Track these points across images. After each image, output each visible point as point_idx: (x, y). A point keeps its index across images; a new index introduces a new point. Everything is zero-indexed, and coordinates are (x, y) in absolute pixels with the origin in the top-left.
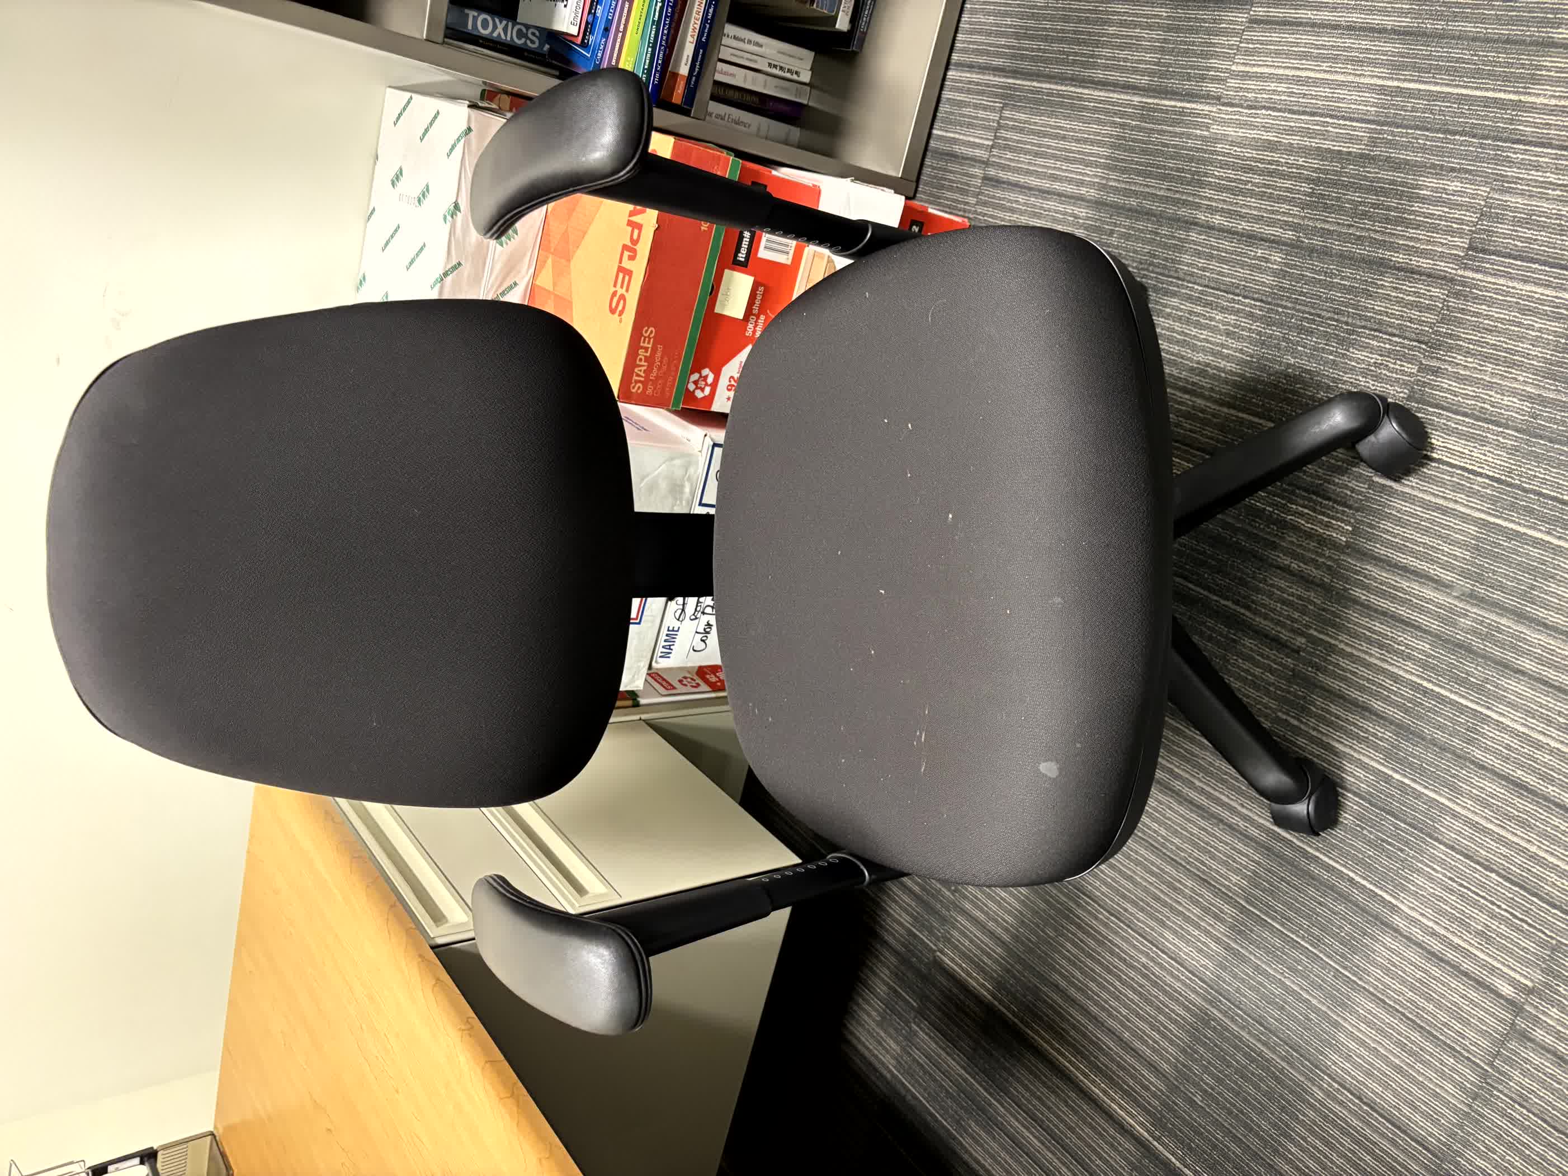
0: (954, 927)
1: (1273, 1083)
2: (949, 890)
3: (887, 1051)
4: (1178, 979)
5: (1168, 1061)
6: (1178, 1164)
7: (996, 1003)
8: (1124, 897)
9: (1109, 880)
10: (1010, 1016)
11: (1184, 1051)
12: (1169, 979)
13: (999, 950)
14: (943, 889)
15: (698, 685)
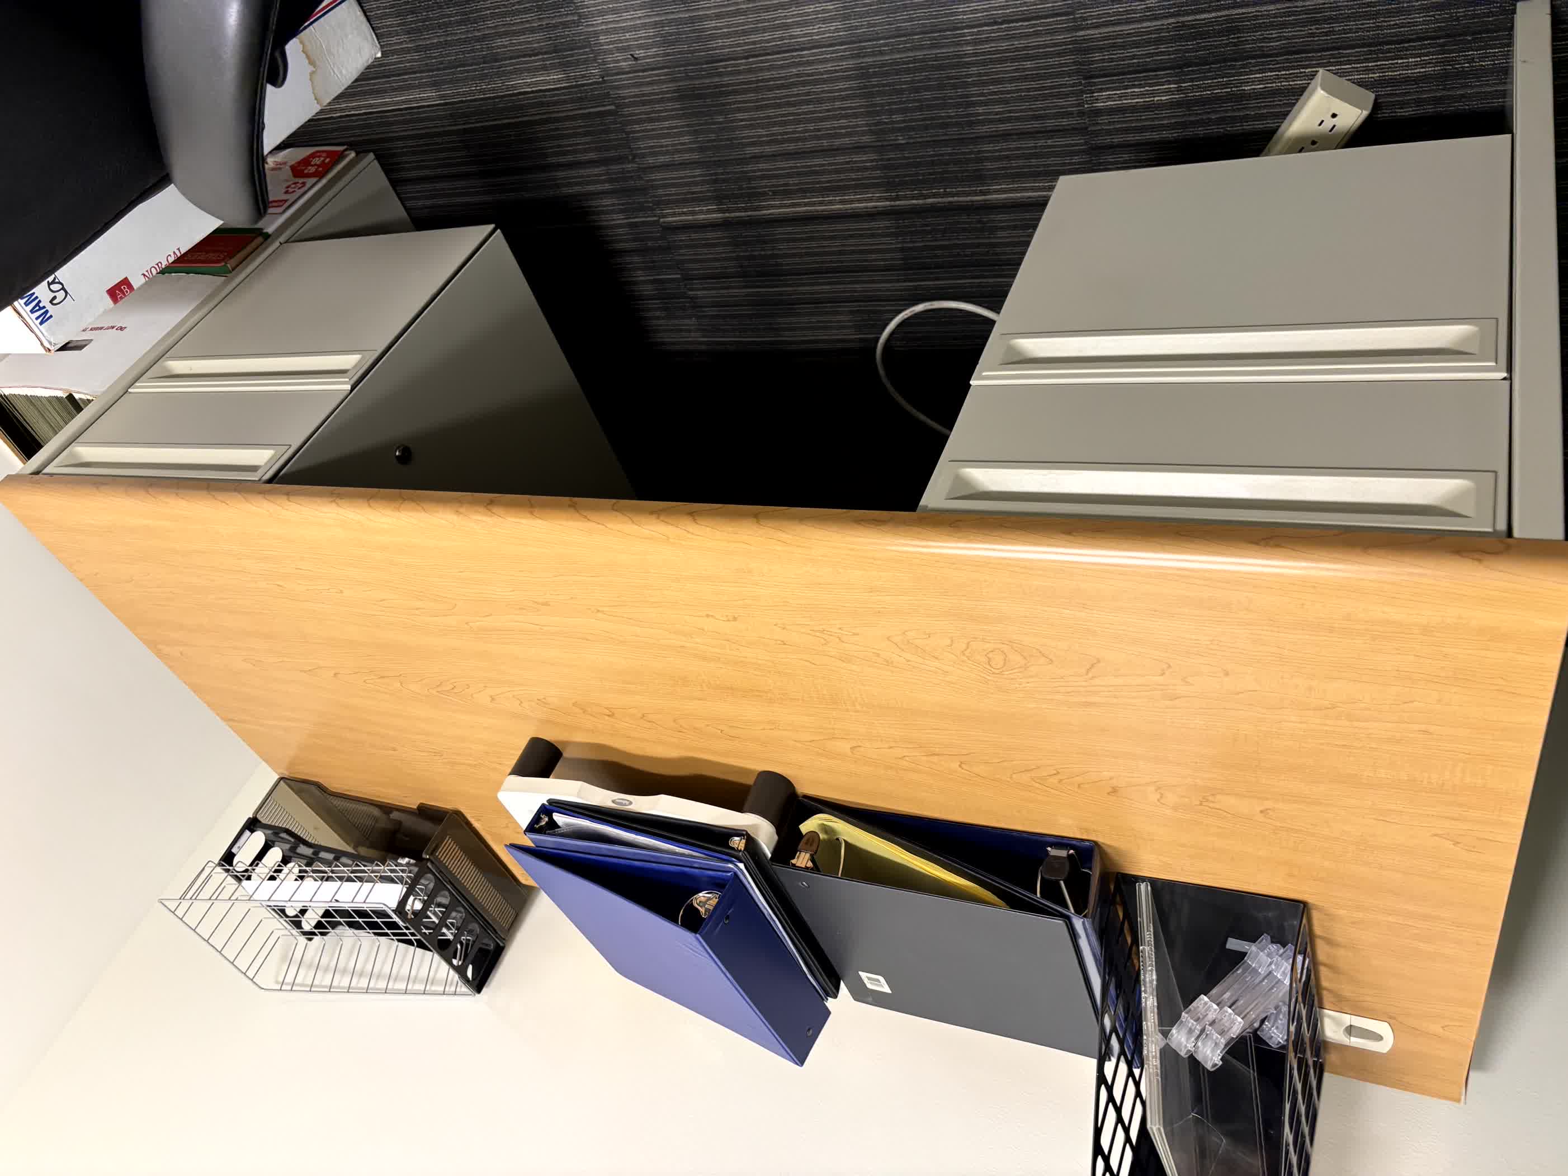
0: (657, 187)
1: (936, 74)
2: (629, 163)
3: (689, 331)
4: (826, 61)
5: (863, 133)
6: (921, 202)
7: (727, 215)
8: (745, 33)
9: (725, 30)
10: (743, 214)
11: (869, 114)
12: (821, 68)
13: (698, 172)
14: (624, 166)
15: (304, 184)
